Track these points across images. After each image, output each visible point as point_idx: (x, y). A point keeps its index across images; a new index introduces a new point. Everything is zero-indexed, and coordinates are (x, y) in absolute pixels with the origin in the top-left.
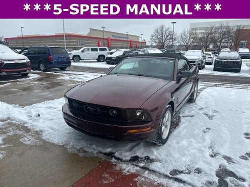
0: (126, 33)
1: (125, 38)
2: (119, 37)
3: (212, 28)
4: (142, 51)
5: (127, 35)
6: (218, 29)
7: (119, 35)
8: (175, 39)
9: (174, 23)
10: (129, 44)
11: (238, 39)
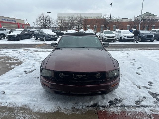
0: (14, 18)
1: (13, 21)
2: (8, 20)
3: (72, 17)
4: (38, 31)
5: (15, 19)
6: (77, 18)
7: (8, 19)
8: (52, 23)
9: (49, 13)
10: (17, 26)
11: (86, 24)
